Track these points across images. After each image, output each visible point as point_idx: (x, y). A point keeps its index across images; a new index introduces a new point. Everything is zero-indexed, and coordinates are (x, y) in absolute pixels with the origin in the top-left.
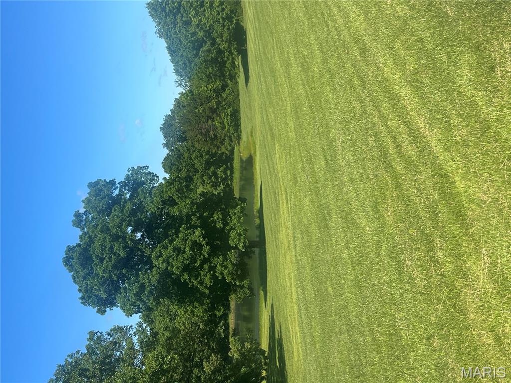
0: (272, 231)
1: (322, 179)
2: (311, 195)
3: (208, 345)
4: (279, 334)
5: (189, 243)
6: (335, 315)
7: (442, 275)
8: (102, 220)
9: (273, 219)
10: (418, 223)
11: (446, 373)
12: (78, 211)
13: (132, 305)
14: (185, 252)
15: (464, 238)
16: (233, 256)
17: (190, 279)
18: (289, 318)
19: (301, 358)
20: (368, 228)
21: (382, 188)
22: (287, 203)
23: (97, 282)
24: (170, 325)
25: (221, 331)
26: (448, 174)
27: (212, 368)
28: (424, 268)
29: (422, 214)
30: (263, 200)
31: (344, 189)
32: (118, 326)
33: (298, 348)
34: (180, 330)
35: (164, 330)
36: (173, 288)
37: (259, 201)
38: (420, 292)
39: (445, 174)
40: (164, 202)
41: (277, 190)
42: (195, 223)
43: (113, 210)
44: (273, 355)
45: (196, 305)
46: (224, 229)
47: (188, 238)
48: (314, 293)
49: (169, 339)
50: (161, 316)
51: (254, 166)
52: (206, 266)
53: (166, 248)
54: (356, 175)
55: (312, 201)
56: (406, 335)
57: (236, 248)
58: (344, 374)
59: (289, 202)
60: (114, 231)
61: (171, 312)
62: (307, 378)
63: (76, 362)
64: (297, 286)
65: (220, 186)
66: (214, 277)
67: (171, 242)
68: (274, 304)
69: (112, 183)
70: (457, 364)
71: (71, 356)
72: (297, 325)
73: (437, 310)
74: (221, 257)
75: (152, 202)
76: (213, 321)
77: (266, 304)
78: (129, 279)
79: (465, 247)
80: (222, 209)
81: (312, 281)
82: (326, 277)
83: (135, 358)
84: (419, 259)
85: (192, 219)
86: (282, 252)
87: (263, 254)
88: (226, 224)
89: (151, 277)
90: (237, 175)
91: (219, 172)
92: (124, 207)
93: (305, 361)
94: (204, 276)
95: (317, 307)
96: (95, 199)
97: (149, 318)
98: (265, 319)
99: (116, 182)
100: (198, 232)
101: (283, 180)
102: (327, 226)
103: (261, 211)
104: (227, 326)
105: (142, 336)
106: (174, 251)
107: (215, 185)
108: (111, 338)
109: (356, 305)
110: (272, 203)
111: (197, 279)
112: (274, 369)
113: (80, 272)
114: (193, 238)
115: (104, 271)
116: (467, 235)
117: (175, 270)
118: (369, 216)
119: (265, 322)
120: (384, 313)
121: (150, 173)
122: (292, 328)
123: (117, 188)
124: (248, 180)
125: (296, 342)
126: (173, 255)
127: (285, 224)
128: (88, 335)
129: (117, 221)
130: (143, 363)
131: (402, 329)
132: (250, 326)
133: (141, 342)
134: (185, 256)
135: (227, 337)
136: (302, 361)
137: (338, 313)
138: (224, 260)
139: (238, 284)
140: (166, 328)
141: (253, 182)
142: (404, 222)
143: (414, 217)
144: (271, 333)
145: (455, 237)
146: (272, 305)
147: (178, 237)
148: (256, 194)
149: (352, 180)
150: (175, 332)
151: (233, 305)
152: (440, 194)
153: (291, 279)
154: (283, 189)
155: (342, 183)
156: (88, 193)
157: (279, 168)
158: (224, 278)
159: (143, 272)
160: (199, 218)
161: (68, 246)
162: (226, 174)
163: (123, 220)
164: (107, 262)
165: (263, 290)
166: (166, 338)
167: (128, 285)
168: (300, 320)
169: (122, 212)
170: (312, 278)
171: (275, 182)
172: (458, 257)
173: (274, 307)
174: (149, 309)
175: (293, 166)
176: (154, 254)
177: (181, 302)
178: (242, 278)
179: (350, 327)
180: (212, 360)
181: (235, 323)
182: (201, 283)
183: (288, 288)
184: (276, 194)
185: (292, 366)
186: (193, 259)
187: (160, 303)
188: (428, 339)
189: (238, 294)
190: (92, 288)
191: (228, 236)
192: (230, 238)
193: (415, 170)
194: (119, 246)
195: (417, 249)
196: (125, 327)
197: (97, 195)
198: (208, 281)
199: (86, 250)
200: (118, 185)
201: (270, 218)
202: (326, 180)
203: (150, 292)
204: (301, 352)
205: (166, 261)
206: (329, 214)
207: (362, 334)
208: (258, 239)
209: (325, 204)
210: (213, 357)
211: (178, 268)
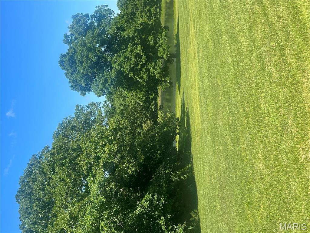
0: (184, 47)
1: (217, 12)
2: (210, 23)
3: (145, 114)
4: (187, 109)
5: (134, 54)
6: (221, 97)
7: (289, 71)
8: (81, 39)
9: (185, 40)
10: (276, 39)
11: (287, 129)
12: (66, 34)
13: (100, 90)
14: (132, 59)
15: (305, 47)
16: (160, 63)
17: (134, 76)
18: (193, 100)
19: (200, 122)
20: (244, 43)
21: (255, 17)
22: (194, 29)
23: (79, 76)
24: (123, 103)
25: (153, 107)
26: (298, 6)
27: (148, 127)
28: (278, 67)
29: (279, 33)
30: (180, 28)
31: (231, 19)
32: (92, 102)
33: (198, 117)
34: (129, 106)
35: (119, 106)
36: (124, 81)
37: (177, 29)
38: (275, 82)
39: (296, 6)
40: (118, 29)
41: (188, 21)
42: (138, 42)
43: (88, 33)
44: (183, 121)
45: (138, 91)
46: (155, 46)
47: (133, 51)
48: (209, 84)
49: (123, 110)
50: (118, 98)
51: (174, 6)
52: (144, 69)
53: (120, 56)
54: (239, 9)
55: (210, 27)
56: (264, 107)
57: (162, 58)
58: (225, 131)
59: (196, 28)
60: (88, 45)
61: (124, 95)
62: (203, 134)
63: (69, 122)
64: (199, 80)
65: (152, 19)
66: (149, 75)
67: (123, 53)
68: (184, 92)
69: (87, 15)
70: (293, 123)
71: (66, 119)
72: (198, 104)
73: (284, 92)
74: (153, 64)
75: (111, 28)
76: (148, 101)
77: (179, 92)
78: (98, 75)
79: (305, 52)
80: (154, 34)
81: (208, 77)
82: (217, 75)
83: (103, 121)
84: (275, 61)
85: (135, 40)
86: (190, 60)
87: (179, 62)
88: (156, 43)
89: (111, 74)
90: (163, 12)
91: (152, 10)
92: (94, 31)
93: (202, 124)
94: (143, 74)
95: (210, 92)
96: (77, 26)
97: (111, 98)
98: (179, 100)
99: (88, 15)
100: (139, 47)
101: (192, 14)
102: (219, 43)
103: (178, 35)
104: (156, 104)
105: (107, 109)
106: (125, 59)
107: (150, 18)
108: (89, 109)
109: (235, 91)
110: (185, 30)
111: (139, 76)
112: (184, 129)
113: (69, 70)
114: (137, 51)
115: (84, 70)
116: (307, 45)
117: (125, 70)
118: (246, 35)
119: (179, 102)
120: (251, 95)
121: (109, 10)
122: (195, 105)
123: (89, 18)
124: (170, 15)
125: (197, 113)
126: (124, 61)
127: (192, 43)
128: (76, 107)
129: (90, 39)
130: (107, 124)
131: (262, 104)
132: (170, 104)
133: (106, 112)
134: (132, 62)
135: (156, 110)
136: (200, 124)
137: (223, 95)
138: (154, 65)
139: (163, 79)
140: (121, 105)
141: (173, 16)
142: (268, 38)
143: (274, 35)
144: (182, 109)
145: (299, 46)
146: (183, 92)
147: (127, 50)
148: (175, 24)
149: (236, 13)
150: (126, 107)
151: (160, 92)
152: (292, 19)
153: (195, 76)
154: (192, 20)
155: (230, 15)
156: (72, 22)
157: (190, 6)
158: (155, 76)
159: (107, 71)
160: (139, 39)
161: (62, 54)
162: (156, 11)
163: (93, 39)
164: (85, 64)
165: (178, 84)
166: (120, 110)
167: (98, 79)
168: (200, 100)
169: (93, 34)
170: (208, 75)
171: (187, 16)
172: (300, 59)
173: (185, 93)
174: (110, 93)
175: (199, 5)
176: (113, 60)
177: (129, 90)
178: (165, 76)
179: (230, 104)
180: (148, 123)
181: (161, 103)
182: (141, 78)
183: (193, 82)
184: (187, 23)
185: (194, 127)
186: (136, 64)
187: (117, 89)
188: (277, 109)
189: (163, 86)
190: (76, 79)
191: (157, 51)
192: (159, 52)
193: (277, 4)
194: (92, 54)
195: (275, 55)
196: (97, 103)
197: (78, 23)
198: (145, 77)
199: (72, 57)
200: (90, 17)
201: (183, 39)
202: (220, 13)
203: (111, 83)
204: (200, 119)
205: (120, 65)
206: (220, 35)
207: (237, 107)
208: (176, 53)
209: (218, 29)
210: (148, 121)
211: (127, 69)
